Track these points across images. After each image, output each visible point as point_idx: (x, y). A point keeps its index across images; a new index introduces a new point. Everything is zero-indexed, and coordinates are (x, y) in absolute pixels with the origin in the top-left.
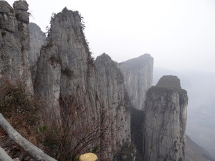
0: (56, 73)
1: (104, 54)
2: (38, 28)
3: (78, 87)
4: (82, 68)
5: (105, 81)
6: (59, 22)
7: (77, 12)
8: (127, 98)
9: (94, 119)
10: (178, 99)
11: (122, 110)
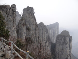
0: (24, 29)
1: (41, 22)
2: (18, 13)
3: (32, 34)
4: (34, 27)
5: (41, 32)
6: (26, 11)
7: (32, 8)
8: (49, 39)
9: (37, 46)
10: (69, 40)
11: (48, 43)
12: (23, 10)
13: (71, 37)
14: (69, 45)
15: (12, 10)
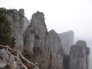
0: (32, 37)
1: (53, 30)
2: (26, 18)
3: (41, 43)
4: (43, 36)
5: (52, 41)
6: (35, 16)
7: (43, 13)
8: (62, 49)
9: (47, 58)
10: (85, 52)
11: (59, 55)
12: (32, 15)
13: (89, 48)
14: (86, 59)
15: (20, 15)
